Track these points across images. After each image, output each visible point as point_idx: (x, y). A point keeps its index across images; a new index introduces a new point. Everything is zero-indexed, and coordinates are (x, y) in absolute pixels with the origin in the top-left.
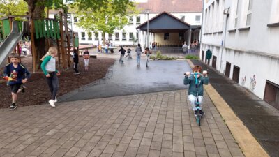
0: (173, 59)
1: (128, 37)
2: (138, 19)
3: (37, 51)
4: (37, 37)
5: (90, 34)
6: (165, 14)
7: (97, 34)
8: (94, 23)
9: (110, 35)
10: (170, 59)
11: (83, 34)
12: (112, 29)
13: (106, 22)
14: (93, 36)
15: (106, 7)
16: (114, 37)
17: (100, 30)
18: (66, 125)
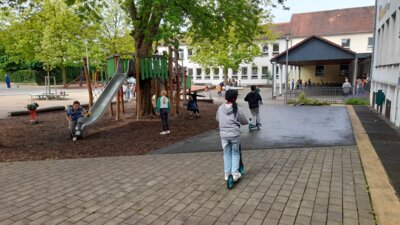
0: (325, 104)
1: (260, 73)
2: (276, 47)
3: (142, 94)
4: (143, 78)
5: (208, 71)
6: (314, 39)
7: (217, 71)
8: (213, 55)
9: (235, 72)
10: (320, 105)
11: (199, 71)
12: (237, 63)
13: (229, 54)
14: (212, 74)
15: (227, 37)
16: (240, 74)
17: (220, 64)
18: (167, 177)
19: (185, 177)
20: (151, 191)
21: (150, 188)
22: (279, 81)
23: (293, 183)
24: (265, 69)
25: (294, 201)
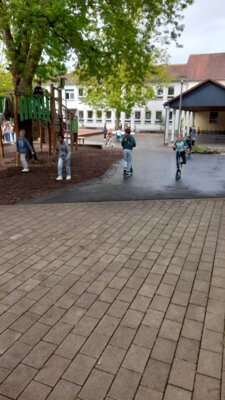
0: (216, 152)
1: (153, 118)
2: (171, 91)
4: (22, 119)
5: (99, 114)
6: (209, 83)
7: (109, 114)
8: (104, 97)
9: (128, 116)
10: (210, 153)
11: (90, 114)
12: (130, 106)
13: (122, 96)
15: (116, 76)
16: (133, 118)
17: (112, 107)
19: (54, 229)
20: (13, 246)
21: (13, 242)
22: (172, 128)
23: (167, 237)
24: (159, 114)
25: (164, 258)
